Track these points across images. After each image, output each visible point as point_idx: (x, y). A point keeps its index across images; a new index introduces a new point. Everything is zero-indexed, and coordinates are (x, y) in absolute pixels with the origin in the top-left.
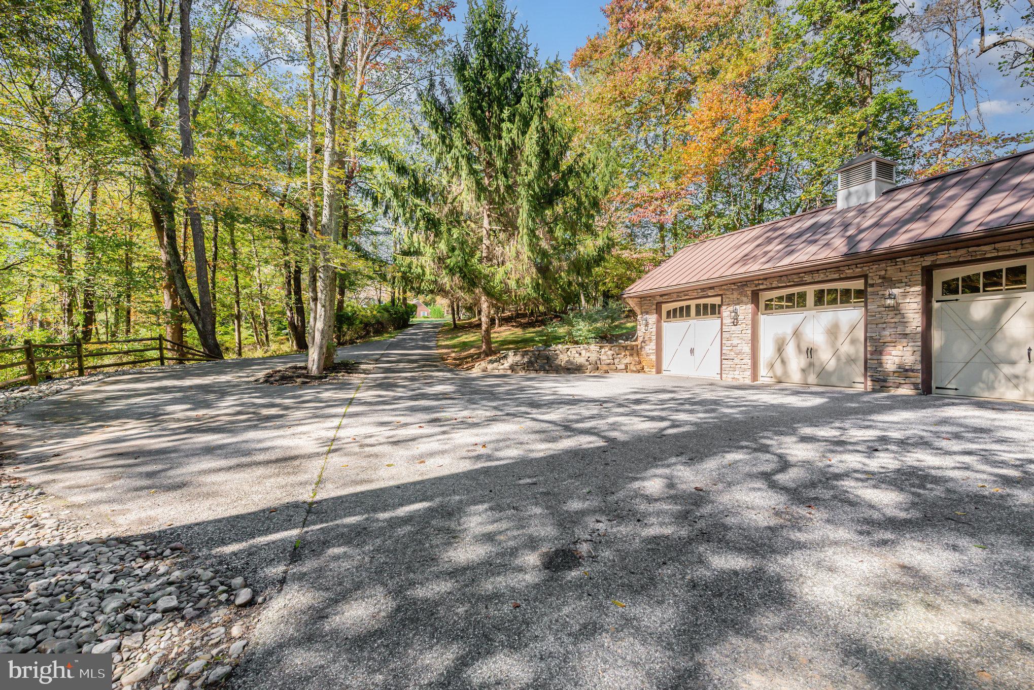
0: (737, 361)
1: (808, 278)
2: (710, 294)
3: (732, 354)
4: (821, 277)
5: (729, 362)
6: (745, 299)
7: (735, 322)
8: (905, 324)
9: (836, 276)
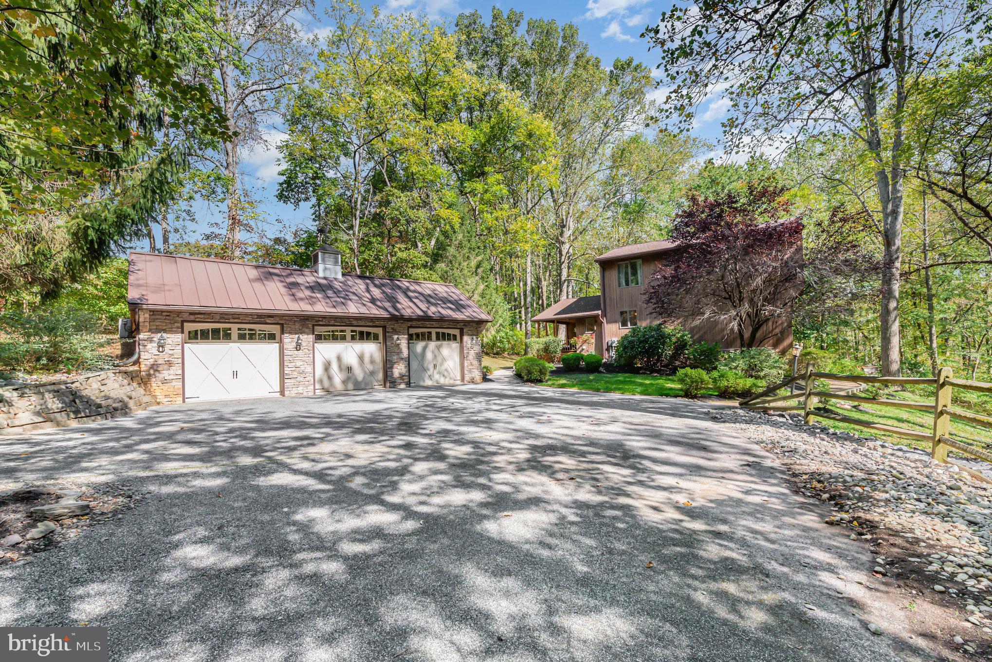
0: (300, 379)
1: (355, 323)
2: (268, 321)
3: (295, 374)
4: (363, 323)
5: (292, 381)
6: (306, 330)
7: (298, 347)
8: (401, 352)
9: (371, 324)
